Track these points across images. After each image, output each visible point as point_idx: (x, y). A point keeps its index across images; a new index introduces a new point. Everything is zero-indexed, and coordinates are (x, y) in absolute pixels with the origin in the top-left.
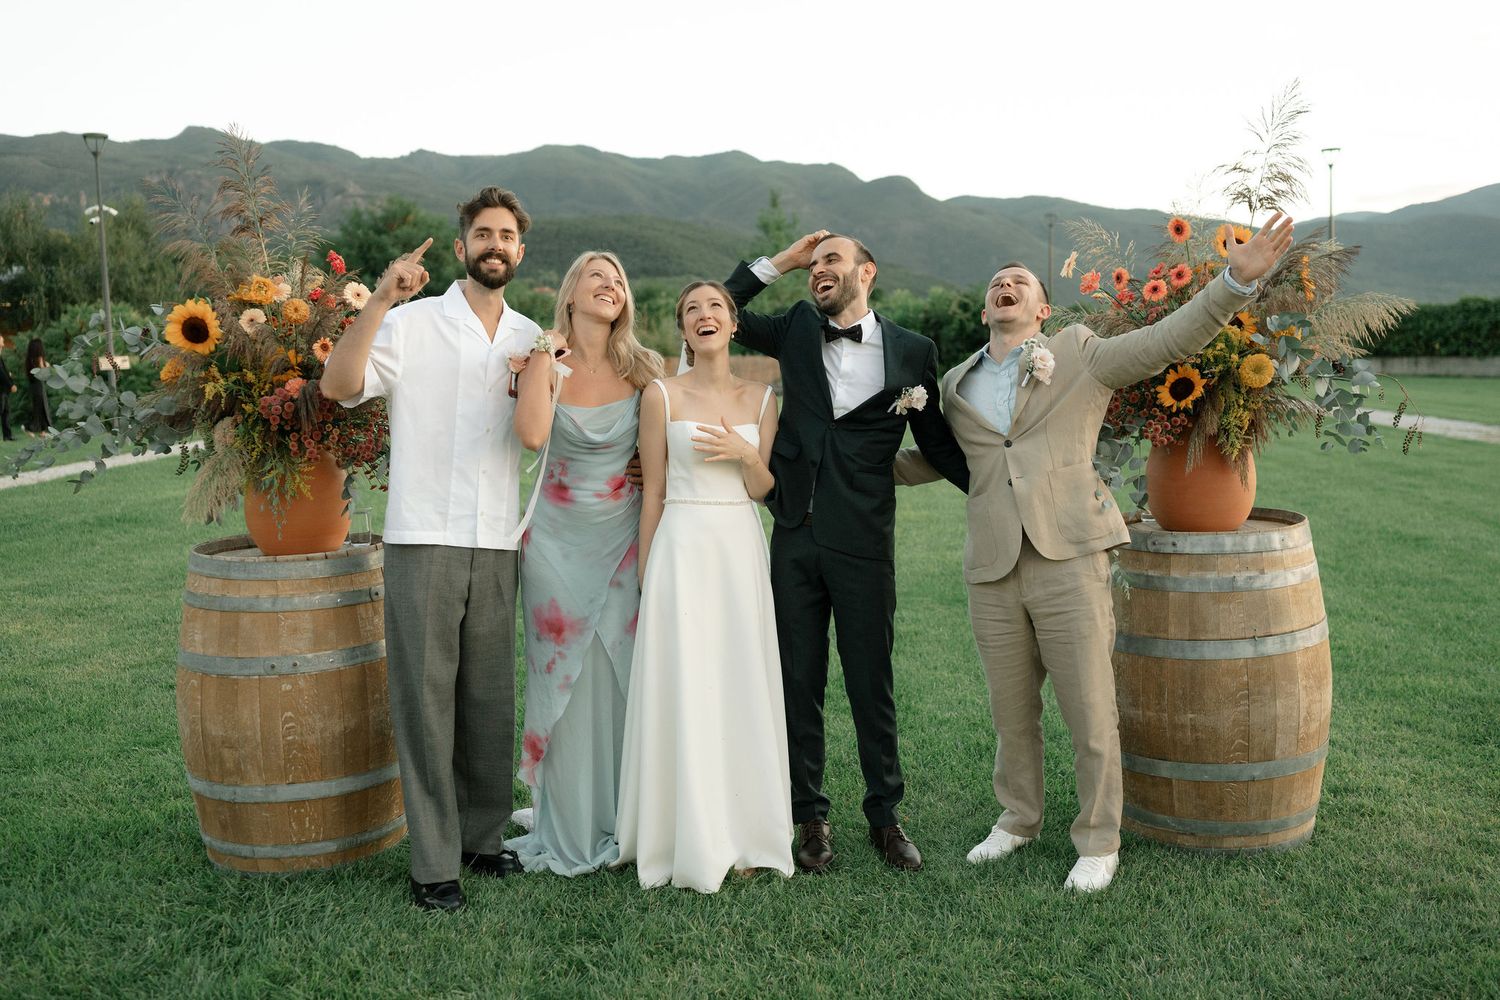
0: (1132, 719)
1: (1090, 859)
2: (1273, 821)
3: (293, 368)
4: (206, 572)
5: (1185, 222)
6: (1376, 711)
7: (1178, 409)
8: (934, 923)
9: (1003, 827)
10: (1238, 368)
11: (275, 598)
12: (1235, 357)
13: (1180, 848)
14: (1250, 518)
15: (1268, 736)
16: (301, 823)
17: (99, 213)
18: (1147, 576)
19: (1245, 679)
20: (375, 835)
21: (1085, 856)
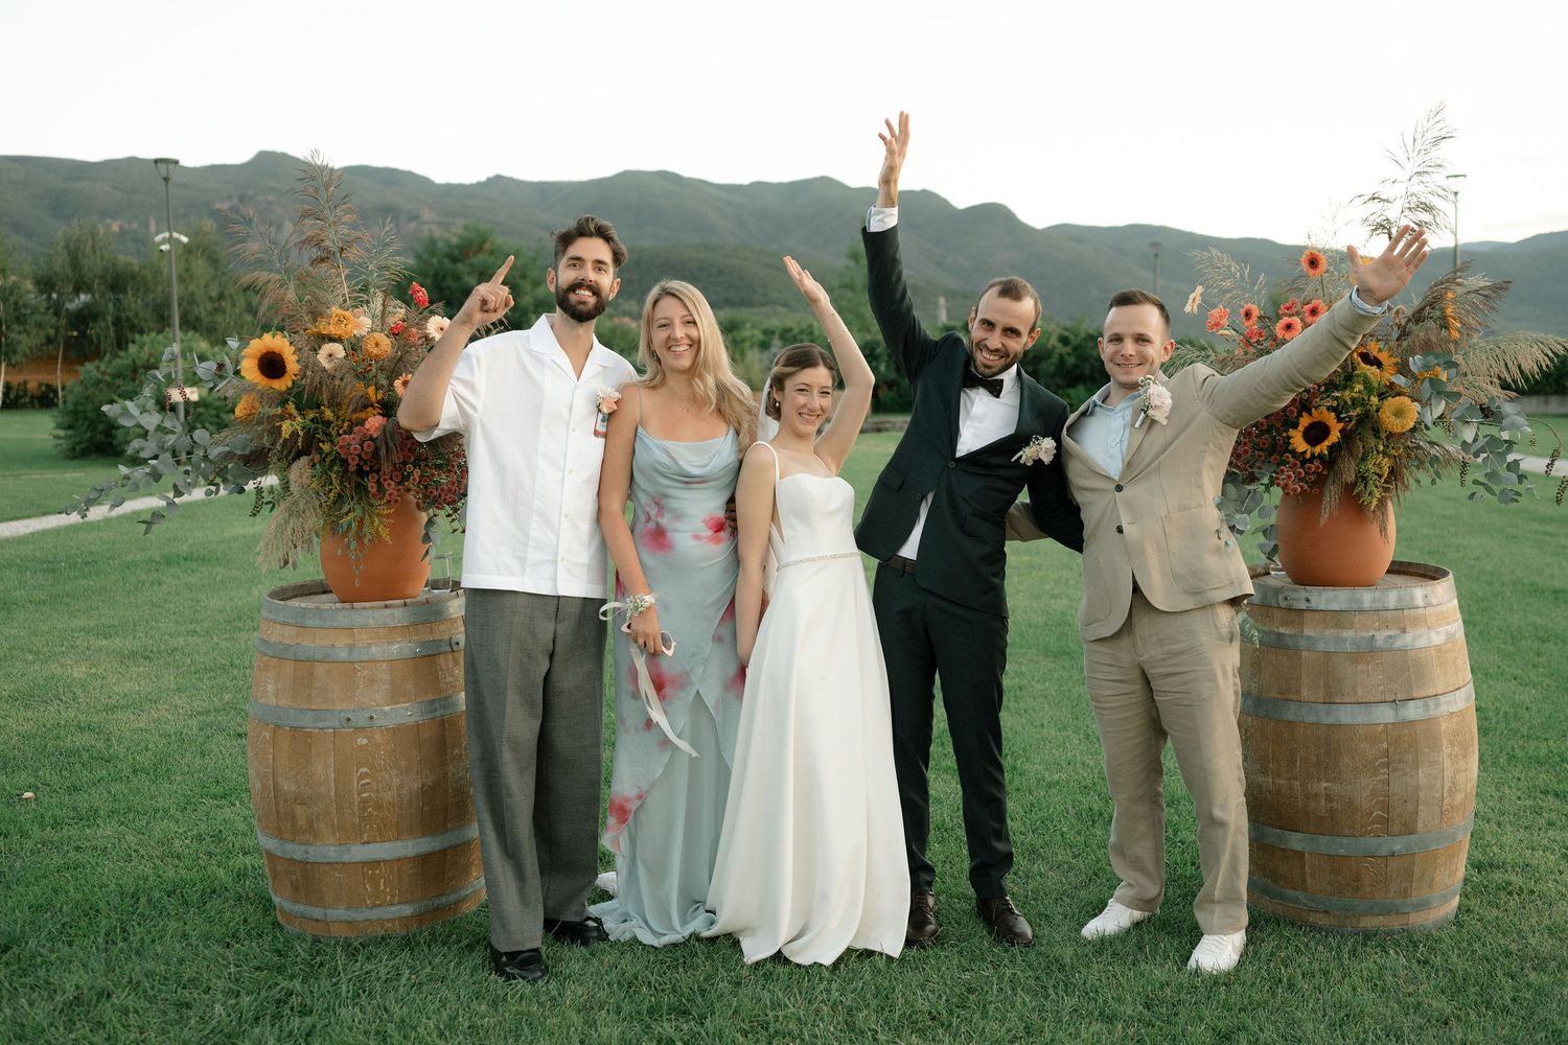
0: (1261, 787)
1: (1215, 937)
2: (1414, 899)
3: (373, 406)
4: (281, 619)
5: (1321, 254)
6: (1519, 779)
7: (1313, 455)
8: (1048, 1005)
9: (1121, 900)
10: (1377, 411)
11: (351, 647)
12: (1374, 399)
13: (1313, 927)
14: (1388, 572)
15: (1410, 807)
16: (376, 886)
17: (170, 240)
18: (1278, 633)
19: (1385, 745)
20: (453, 898)
21: (1209, 934)
